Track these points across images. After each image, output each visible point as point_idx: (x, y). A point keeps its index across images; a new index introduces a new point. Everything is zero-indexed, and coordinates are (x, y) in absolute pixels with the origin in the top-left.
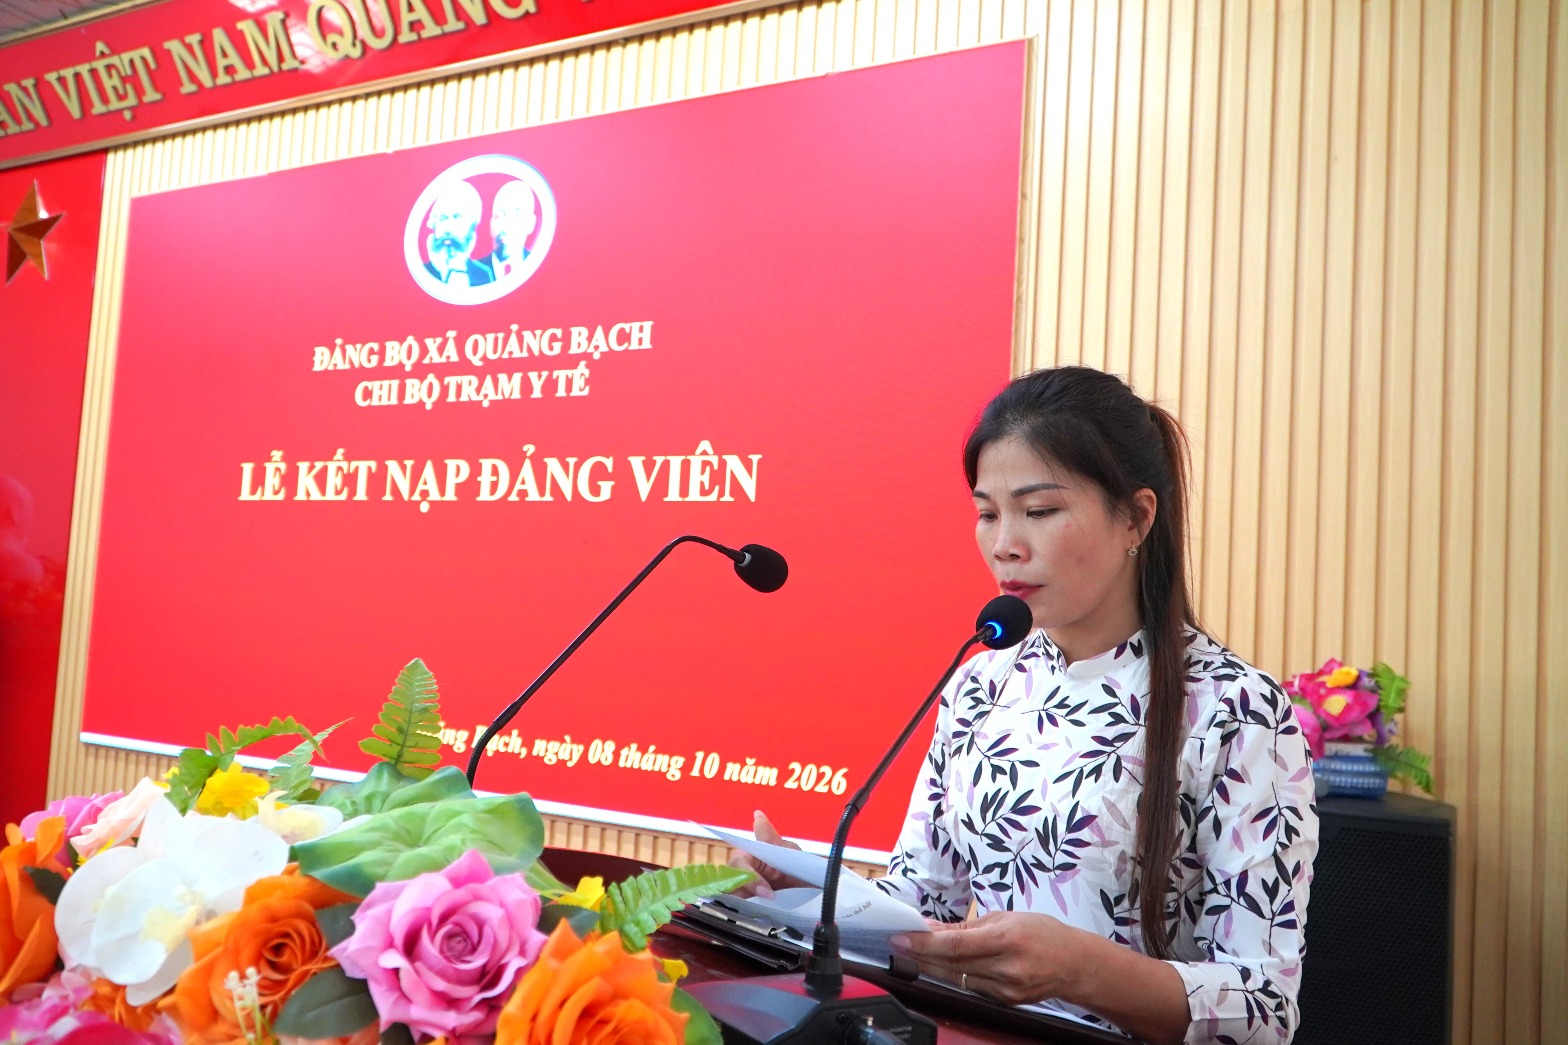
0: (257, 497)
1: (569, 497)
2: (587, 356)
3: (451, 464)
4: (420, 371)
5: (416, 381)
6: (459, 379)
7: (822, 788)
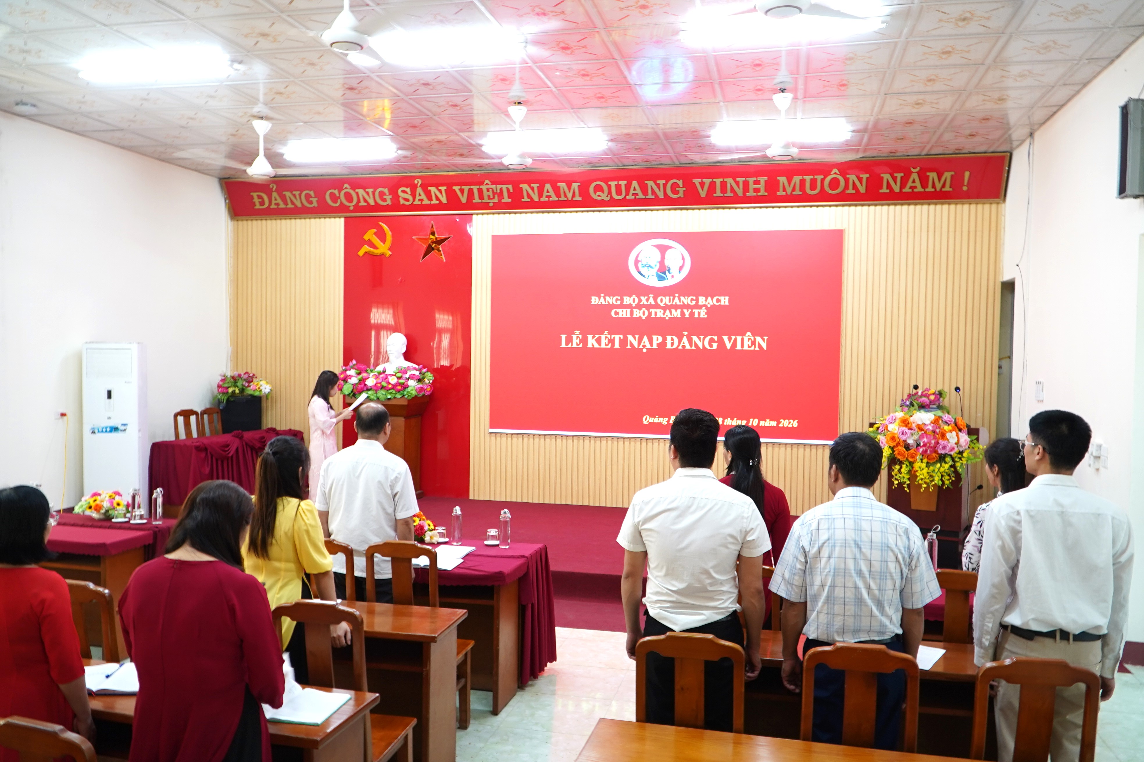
0: (569, 346)
1: (701, 347)
2: (705, 306)
3: (655, 337)
4: (639, 307)
5: (638, 310)
6: (656, 310)
7: (790, 426)
